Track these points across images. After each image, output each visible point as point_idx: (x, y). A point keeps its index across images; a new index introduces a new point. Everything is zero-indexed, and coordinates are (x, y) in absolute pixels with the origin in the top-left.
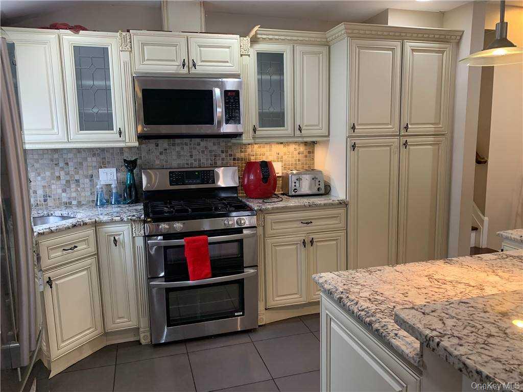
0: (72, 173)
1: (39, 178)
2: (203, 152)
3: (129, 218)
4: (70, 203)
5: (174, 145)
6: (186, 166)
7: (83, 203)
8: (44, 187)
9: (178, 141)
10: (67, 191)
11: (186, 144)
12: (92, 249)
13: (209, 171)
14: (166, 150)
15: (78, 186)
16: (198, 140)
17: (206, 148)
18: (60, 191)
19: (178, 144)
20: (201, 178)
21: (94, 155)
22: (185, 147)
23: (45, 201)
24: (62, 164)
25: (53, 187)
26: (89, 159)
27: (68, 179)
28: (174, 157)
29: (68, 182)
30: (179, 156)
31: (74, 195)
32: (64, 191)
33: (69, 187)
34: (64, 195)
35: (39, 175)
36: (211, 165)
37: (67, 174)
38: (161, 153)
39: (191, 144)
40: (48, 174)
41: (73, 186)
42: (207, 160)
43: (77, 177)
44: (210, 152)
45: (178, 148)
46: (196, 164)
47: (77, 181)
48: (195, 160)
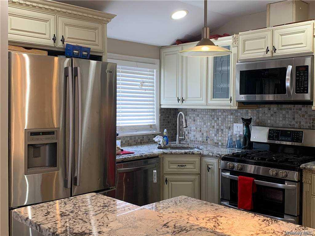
0: (220, 124)
1: (205, 126)
2: (303, 116)
3: (216, 155)
4: (218, 144)
5: (281, 109)
6: (289, 126)
7: (224, 144)
8: (207, 131)
9: (284, 106)
10: (217, 136)
11: (291, 109)
12: (197, 170)
13: (299, 131)
14: (275, 113)
15: (222, 133)
16: (300, 106)
17: (306, 112)
18: (213, 135)
19: (285, 109)
20: (291, 137)
21: (232, 114)
22: (290, 112)
23: (207, 140)
24: (215, 119)
25: (211, 132)
26: (229, 117)
27: (218, 128)
28: (281, 119)
29: (218, 130)
30: (284, 118)
31: (220, 138)
32: (216, 135)
33: (218, 133)
34: (215, 137)
35: (205, 124)
36: (309, 127)
37: (218, 125)
38: (272, 115)
39: (294, 109)
40: (209, 124)
41: (220, 133)
42: (306, 122)
43: (222, 128)
44: (310, 116)
45: (284, 112)
46: (297, 125)
47: (222, 130)
48: (297, 123)
